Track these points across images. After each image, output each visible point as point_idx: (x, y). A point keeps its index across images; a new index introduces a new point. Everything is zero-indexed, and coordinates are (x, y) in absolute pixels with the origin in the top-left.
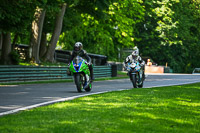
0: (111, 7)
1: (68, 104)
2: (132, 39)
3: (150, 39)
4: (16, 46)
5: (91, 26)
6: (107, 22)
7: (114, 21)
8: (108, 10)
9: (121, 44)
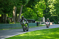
0: (36, 6)
1: (24, 35)
2: (43, 15)
3: (48, 15)
4: (8, 18)
5: (30, 11)
6: (35, 10)
7: (37, 10)
8: (35, 6)
9: (40, 16)
